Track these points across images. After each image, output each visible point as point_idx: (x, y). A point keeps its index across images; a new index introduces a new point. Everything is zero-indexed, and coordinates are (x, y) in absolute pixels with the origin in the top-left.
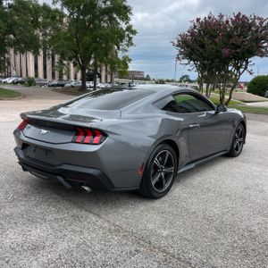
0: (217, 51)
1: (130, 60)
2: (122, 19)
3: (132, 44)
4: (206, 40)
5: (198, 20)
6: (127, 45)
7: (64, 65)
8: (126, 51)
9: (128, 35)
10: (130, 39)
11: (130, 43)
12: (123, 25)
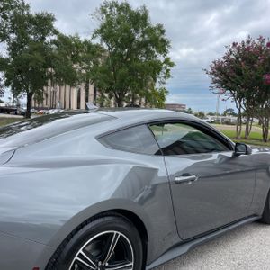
0: (257, 78)
1: (167, 92)
2: (160, 52)
3: (169, 76)
4: (244, 66)
5: (234, 45)
6: (165, 77)
7: (105, 97)
8: (164, 83)
9: (166, 68)
10: (168, 71)
11: (168, 75)
12: (161, 58)
